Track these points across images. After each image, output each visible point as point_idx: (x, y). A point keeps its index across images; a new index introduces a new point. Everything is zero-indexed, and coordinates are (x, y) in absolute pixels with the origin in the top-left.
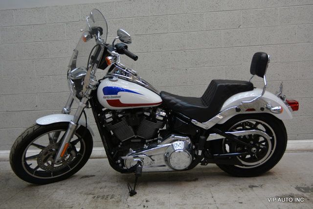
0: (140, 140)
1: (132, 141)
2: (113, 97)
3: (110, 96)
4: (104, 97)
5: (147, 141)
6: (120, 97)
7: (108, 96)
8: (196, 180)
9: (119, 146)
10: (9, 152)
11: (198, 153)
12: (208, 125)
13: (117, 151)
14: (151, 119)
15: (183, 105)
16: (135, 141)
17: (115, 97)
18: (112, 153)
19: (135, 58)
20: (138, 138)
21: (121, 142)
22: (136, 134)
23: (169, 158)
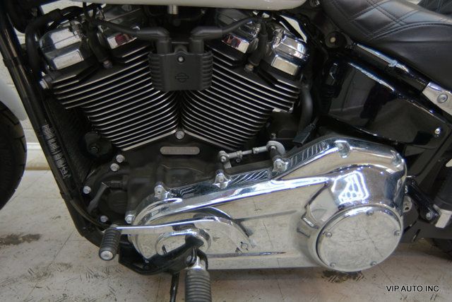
0: (194, 150)
5: (224, 155)
9: (114, 167)
11: (436, 219)
13: (104, 187)
14: (250, 68)
15: (397, 17)
16: (178, 150)
18: (87, 189)
20: (188, 141)
21: (119, 151)
22: (180, 126)
23: (322, 231)
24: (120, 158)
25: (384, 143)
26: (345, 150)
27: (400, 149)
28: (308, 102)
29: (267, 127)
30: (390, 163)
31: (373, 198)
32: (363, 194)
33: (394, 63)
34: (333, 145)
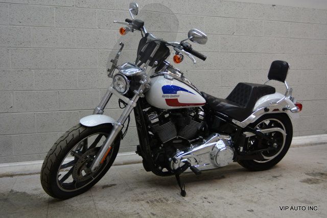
0: (181, 141)
1: (174, 142)
2: (173, 96)
3: (170, 95)
4: (163, 96)
5: (189, 141)
6: (178, 96)
7: (168, 95)
8: (223, 177)
9: (160, 148)
10: (42, 162)
11: (240, 149)
12: (243, 124)
16: (177, 142)
17: (174, 96)
18: (153, 155)
19: (204, 58)
20: (180, 139)
21: (162, 143)
22: (177, 135)
23: (216, 156)
24: (162, 145)
25: (226, 134)
26: (218, 136)
27: (230, 135)
28: (207, 126)
29: (199, 132)
30: (228, 138)
31: (226, 145)
32: (224, 145)
33: (225, 115)
34: (215, 135)
